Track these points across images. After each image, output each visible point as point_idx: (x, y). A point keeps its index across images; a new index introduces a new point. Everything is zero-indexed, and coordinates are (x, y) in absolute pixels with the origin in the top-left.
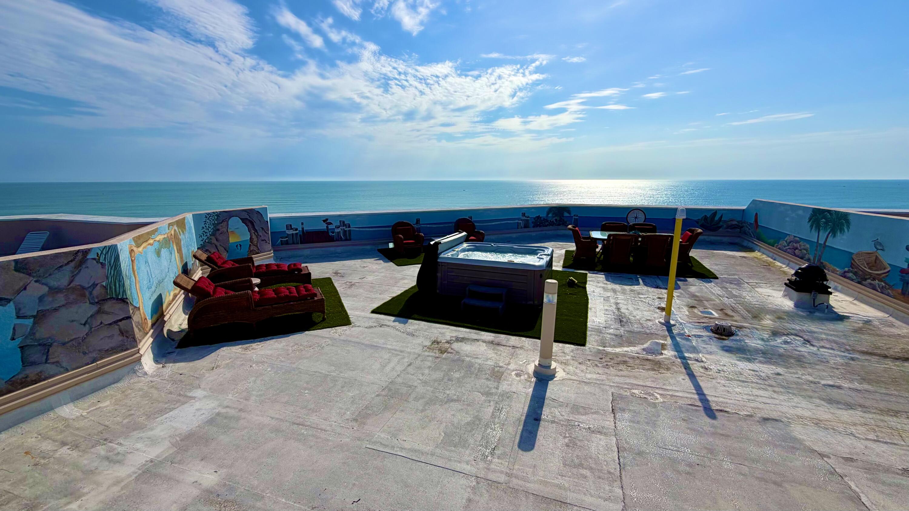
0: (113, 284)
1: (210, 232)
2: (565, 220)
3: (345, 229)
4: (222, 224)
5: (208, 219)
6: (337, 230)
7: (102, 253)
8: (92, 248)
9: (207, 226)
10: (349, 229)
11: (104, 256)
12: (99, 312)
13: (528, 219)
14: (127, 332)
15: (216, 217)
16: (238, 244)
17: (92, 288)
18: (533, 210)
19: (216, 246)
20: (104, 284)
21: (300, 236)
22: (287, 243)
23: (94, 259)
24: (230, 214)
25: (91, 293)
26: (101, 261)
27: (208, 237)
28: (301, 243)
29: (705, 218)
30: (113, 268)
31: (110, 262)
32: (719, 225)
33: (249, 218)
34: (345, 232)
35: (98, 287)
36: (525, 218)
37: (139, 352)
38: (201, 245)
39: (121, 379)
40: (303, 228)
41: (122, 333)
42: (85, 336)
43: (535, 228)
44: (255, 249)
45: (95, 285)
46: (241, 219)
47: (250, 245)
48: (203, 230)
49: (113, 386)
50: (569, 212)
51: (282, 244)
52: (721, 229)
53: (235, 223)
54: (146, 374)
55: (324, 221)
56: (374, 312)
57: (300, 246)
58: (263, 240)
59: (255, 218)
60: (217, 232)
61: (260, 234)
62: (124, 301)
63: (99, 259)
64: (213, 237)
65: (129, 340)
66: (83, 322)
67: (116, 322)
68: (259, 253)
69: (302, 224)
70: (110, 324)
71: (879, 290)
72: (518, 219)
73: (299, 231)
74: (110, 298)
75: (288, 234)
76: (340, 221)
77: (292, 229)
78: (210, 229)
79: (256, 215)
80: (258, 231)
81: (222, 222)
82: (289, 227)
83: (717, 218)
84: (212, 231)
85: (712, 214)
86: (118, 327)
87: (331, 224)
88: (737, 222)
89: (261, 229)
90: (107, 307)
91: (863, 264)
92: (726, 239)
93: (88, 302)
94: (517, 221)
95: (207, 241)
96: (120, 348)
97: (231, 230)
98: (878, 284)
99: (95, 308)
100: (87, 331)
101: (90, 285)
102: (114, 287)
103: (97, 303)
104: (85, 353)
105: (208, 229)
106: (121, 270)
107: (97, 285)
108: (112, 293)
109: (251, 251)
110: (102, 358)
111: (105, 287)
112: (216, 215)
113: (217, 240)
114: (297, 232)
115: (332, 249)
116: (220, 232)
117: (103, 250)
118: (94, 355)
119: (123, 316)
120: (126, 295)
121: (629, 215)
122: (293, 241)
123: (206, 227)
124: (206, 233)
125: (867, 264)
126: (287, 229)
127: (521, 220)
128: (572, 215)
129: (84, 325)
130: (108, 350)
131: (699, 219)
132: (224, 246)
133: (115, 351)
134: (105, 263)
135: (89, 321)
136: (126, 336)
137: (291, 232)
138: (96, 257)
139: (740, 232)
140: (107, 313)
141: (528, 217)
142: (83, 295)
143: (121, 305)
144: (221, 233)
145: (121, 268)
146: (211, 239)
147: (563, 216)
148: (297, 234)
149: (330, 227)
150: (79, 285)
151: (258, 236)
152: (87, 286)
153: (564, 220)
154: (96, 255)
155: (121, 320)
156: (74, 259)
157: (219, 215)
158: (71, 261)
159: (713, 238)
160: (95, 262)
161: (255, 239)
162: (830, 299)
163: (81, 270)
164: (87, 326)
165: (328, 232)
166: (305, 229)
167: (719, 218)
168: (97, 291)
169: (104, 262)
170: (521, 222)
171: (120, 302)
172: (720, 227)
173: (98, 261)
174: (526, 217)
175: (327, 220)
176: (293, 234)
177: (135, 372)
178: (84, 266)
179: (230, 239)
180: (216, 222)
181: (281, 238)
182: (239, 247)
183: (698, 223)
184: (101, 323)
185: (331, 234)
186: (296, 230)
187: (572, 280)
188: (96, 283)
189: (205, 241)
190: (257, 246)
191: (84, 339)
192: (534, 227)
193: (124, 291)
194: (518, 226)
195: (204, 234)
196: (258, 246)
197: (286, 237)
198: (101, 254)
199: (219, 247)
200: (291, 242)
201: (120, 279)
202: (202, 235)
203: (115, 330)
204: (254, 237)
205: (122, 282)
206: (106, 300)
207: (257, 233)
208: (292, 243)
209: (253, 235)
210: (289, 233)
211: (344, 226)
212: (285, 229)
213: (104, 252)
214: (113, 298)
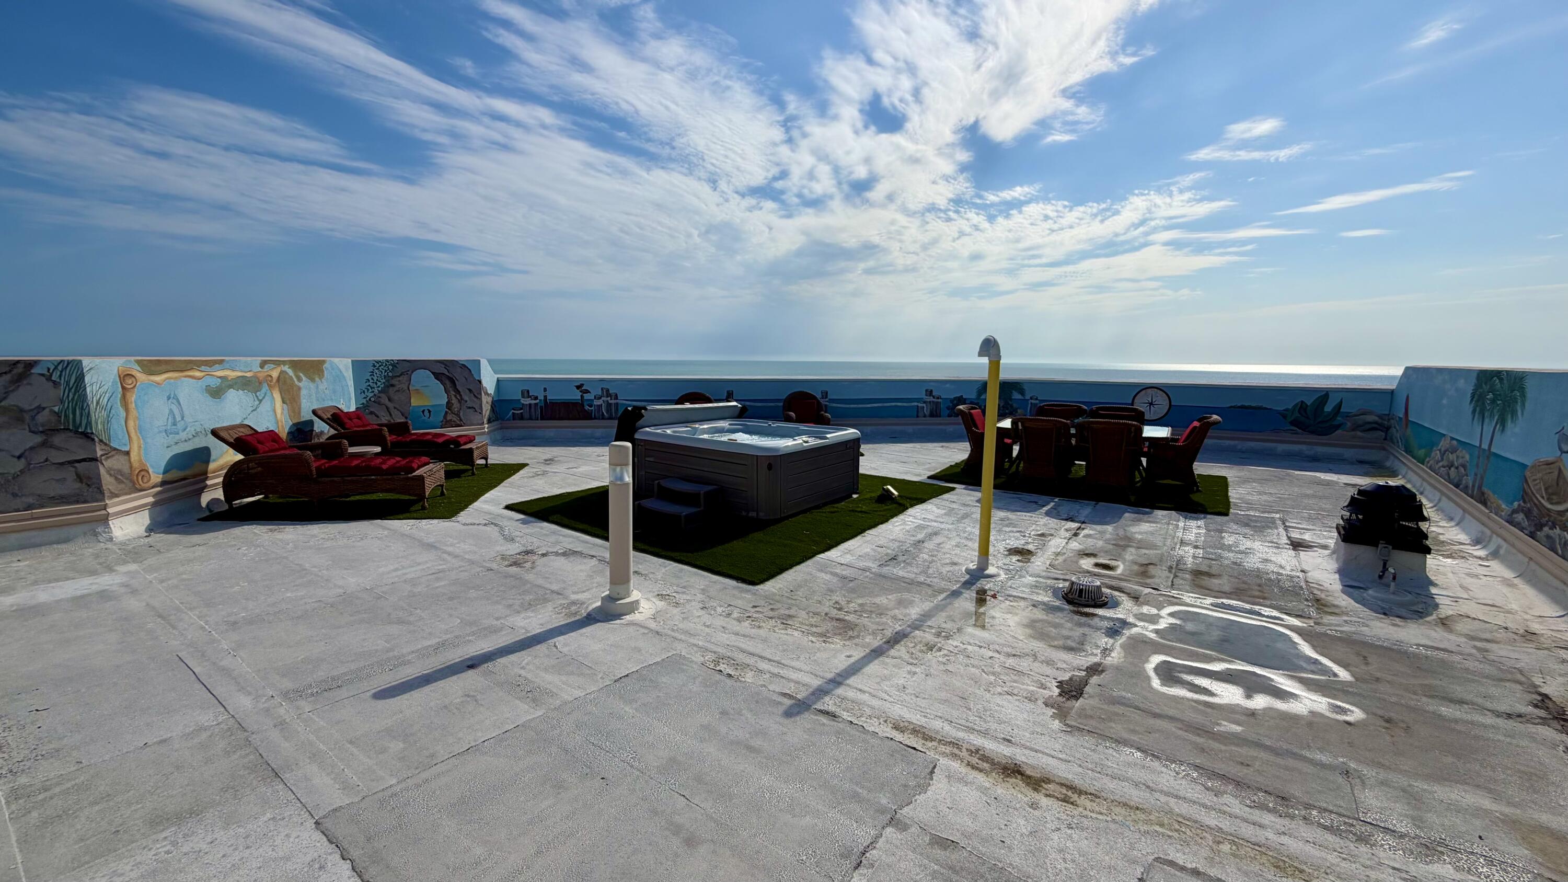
0: (70, 411)
1: (379, 387)
2: (1015, 405)
3: (610, 402)
4: (401, 378)
5: (378, 369)
6: (597, 402)
7: (56, 368)
8: (40, 361)
9: (375, 378)
10: (616, 401)
11: (59, 373)
12: (44, 444)
13: (939, 400)
14: (89, 478)
15: (391, 367)
16: (426, 409)
17: (35, 411)
18: (948, 385)
19: (387, 408)
20: (56, 409)
21: (541, 407)
22: (521, 417)
23: (43, 375)
24: (412, 366)
25: (33, 418)
26: (53, 378)
27: (375, 395)
28: (541, 419)
29: (1302, 407)
30: (73, 390)
31: (68, 383)
32: (1336, 423)
33: (448, 374)
34: (609, 405)
35: (46, 412)
36: (931, 399)
37: (105, 509)
38: (363, 404)
39: (71, 540)
40: (545, 397)
41: (79, 478)
42: (19, 473)
43: (953, 418)
44: (455, 418)
45: (40, 409)
46: (433, 373)
47: (446, 412)
48: (368, 384)
49: (55, 546)
50: (1022, 392)
51: (514, 419)
52: (1339, 432)
53: (423, 378)
54: (111, 539)
55: (578, 387)
56: (509, 507)
57: (540, 423)
58: (470, 408)
59: (457, 374)
60: (391, 389)
61: (466, 398)
62: (88, 436)
63: (51, 375)
64: (382, 395)
65: (90, 490)
66: (17, 454)
67: (71, 463)
68: (462, 426)
69: (545, 390)
70: (62, 464)
71: (1560, 552)
72: (918, 400)
73: (540, 400)
74: (64, 429)
75: (523, 404)
76: (602, 389)
77: (529, 397)
78: (379, 384)
79: (459, 370)
80: (462, 393)
81: (401, 375)
82: (526, 394)
83: (1328, 408)
84: (383, 386)
85: (1319, 397)
86: (74, 469)
87: (587, 392)
88: (1379, 416)
89: (467, 391)
90: (57, 440)
91: (1539, 490)
92: (1348, 453)
93: (28, 429)
94: (916, 404)
95: (373, 399)
96: (75, 499)
97: (415, 388)
98: (1559, 535)
99: (38, 439)
100: (22, 467)
101: (33, 407)
102: (71, 416)
103: (42, 432)
104: (15, 495)
105: (376, 384)
106: (85, 395)
107: (44, 409)
108: (68, 423)
109: (447, 421)
110: (43, 507)
111: (58, 414)
112: (391, 365)
113: (390, 400)
114: (538, 401)
115: (589, 431)
116: (395, 389)
117: (59, 364)
118: (30, 500)
119: (85, 457)
120: (91, 429)
121: (1137, 398)
122: (530, 415)
123: (372, 379)
124: (372, 388)
125: (1546, 489)
126: (523, 397)
127: (925, 402)
128: (1028, 397)
129: (19, 457)
130: (53, 497)
131: (1287, 410)
132: (402, 410)
133: (64, 500)
134: (60, 383)
135: (27, 453)
136: (87, 484)
137: (527, 401)
138: (45, 372)
139: (1385, 439)
140: (58, 449)
141: (938, 398)
142: (20, 420)
143: (81, 441)
144: (399, 391)
145: (86, 392)
146: (380, 397)
147: (1011, 399)
148: (536, 404)
149: (586, 396)
150: (14, 406)
151: (461, 401)
152: (27, 407)
153: (1011, 406)
154: (46, 370)
155: (79, 461)
156: (10, 371)
157: (395, 364)
158: (5, 373)
159: (1321, 450)
160: (43, 379)
161: (456, 405)
162: (1427, 562)
163: (19, 386)
164: (23, 460)
165: (583, 405)
166: (548, 398)
167: (1334, 408)
168: (43, 417)
169: (58, 380)
170: (924, 405)
171: (80, 436)
172: (1338, 427)
173: (49, 378)
174: (934, 397)
175: (582, 385)
176: (530, 405)
177: (96, 534)
178: (25, 382)
179: (412, 400)
180: (390, 374)
181: (513, 409)
182: (426, 413)
183: (1285, 417)
184: (47, 460)
185: (587, 408)
186: (536, 398)
187: (888, 491)
188: (43, 405)
189: (370, 400)
190: (458, 415)
191: (15, 477)
192: (949, 416)
193: (89, 423)
194: (918, 412)
195: (368, 390)
196: (461, 414)
197: (521, 409)
198: (53, 370)
199: (393, 411)
200: (526, 415)
201: (82, 406)
202: (366, 391)
203: (69, 474)
204: (454, 401)
205: (87, 411)
206: (57, 430)
207: (461, 396)
208: (528, 416)
209: (453, 398)
210: (525, 403)
211: (607, 397)
212: (520, 397)
213: (60, 368)
214: (68, 429)
